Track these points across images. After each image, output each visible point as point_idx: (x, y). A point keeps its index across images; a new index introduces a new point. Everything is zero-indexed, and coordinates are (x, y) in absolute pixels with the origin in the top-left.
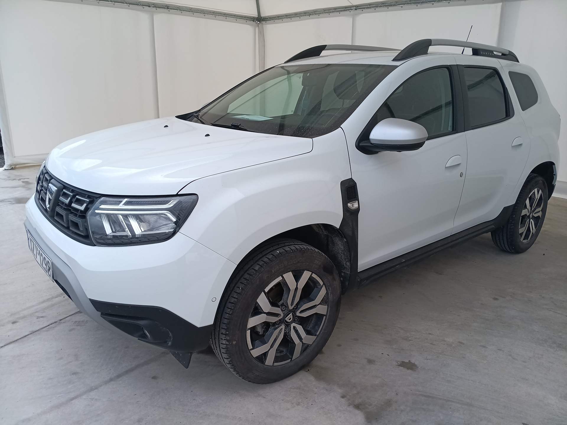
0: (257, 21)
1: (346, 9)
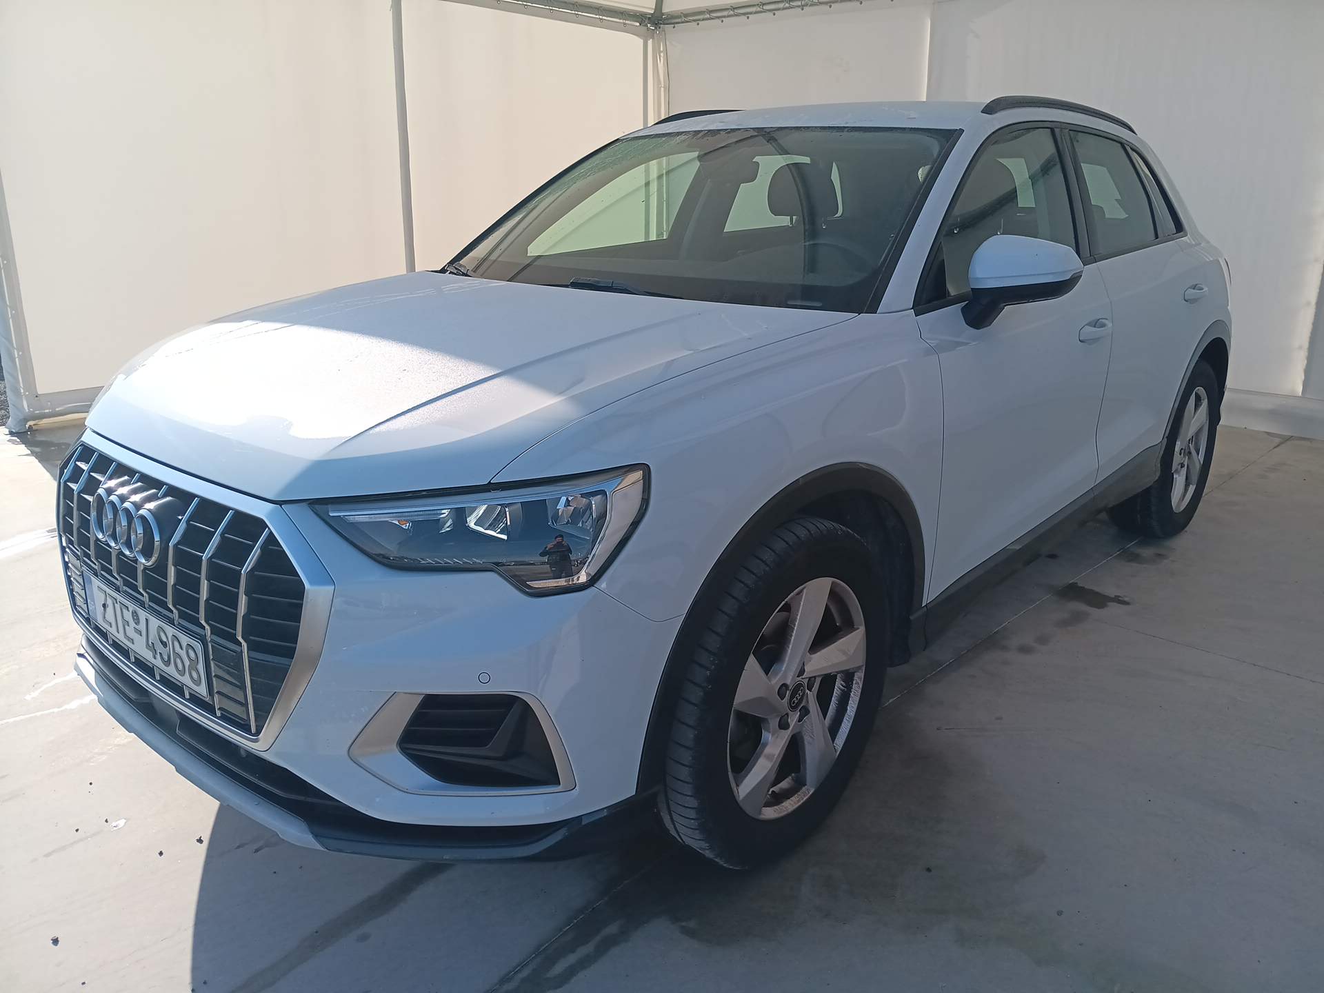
0: (649, 25)
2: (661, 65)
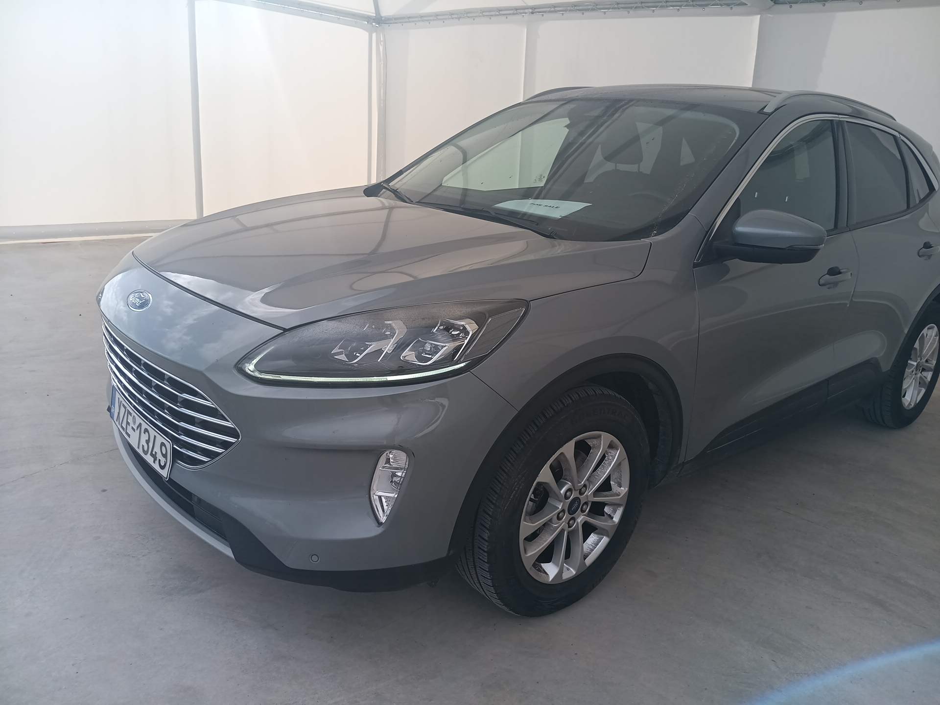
0: (374, 24)
1: (517, 11)
2: (381, 49)
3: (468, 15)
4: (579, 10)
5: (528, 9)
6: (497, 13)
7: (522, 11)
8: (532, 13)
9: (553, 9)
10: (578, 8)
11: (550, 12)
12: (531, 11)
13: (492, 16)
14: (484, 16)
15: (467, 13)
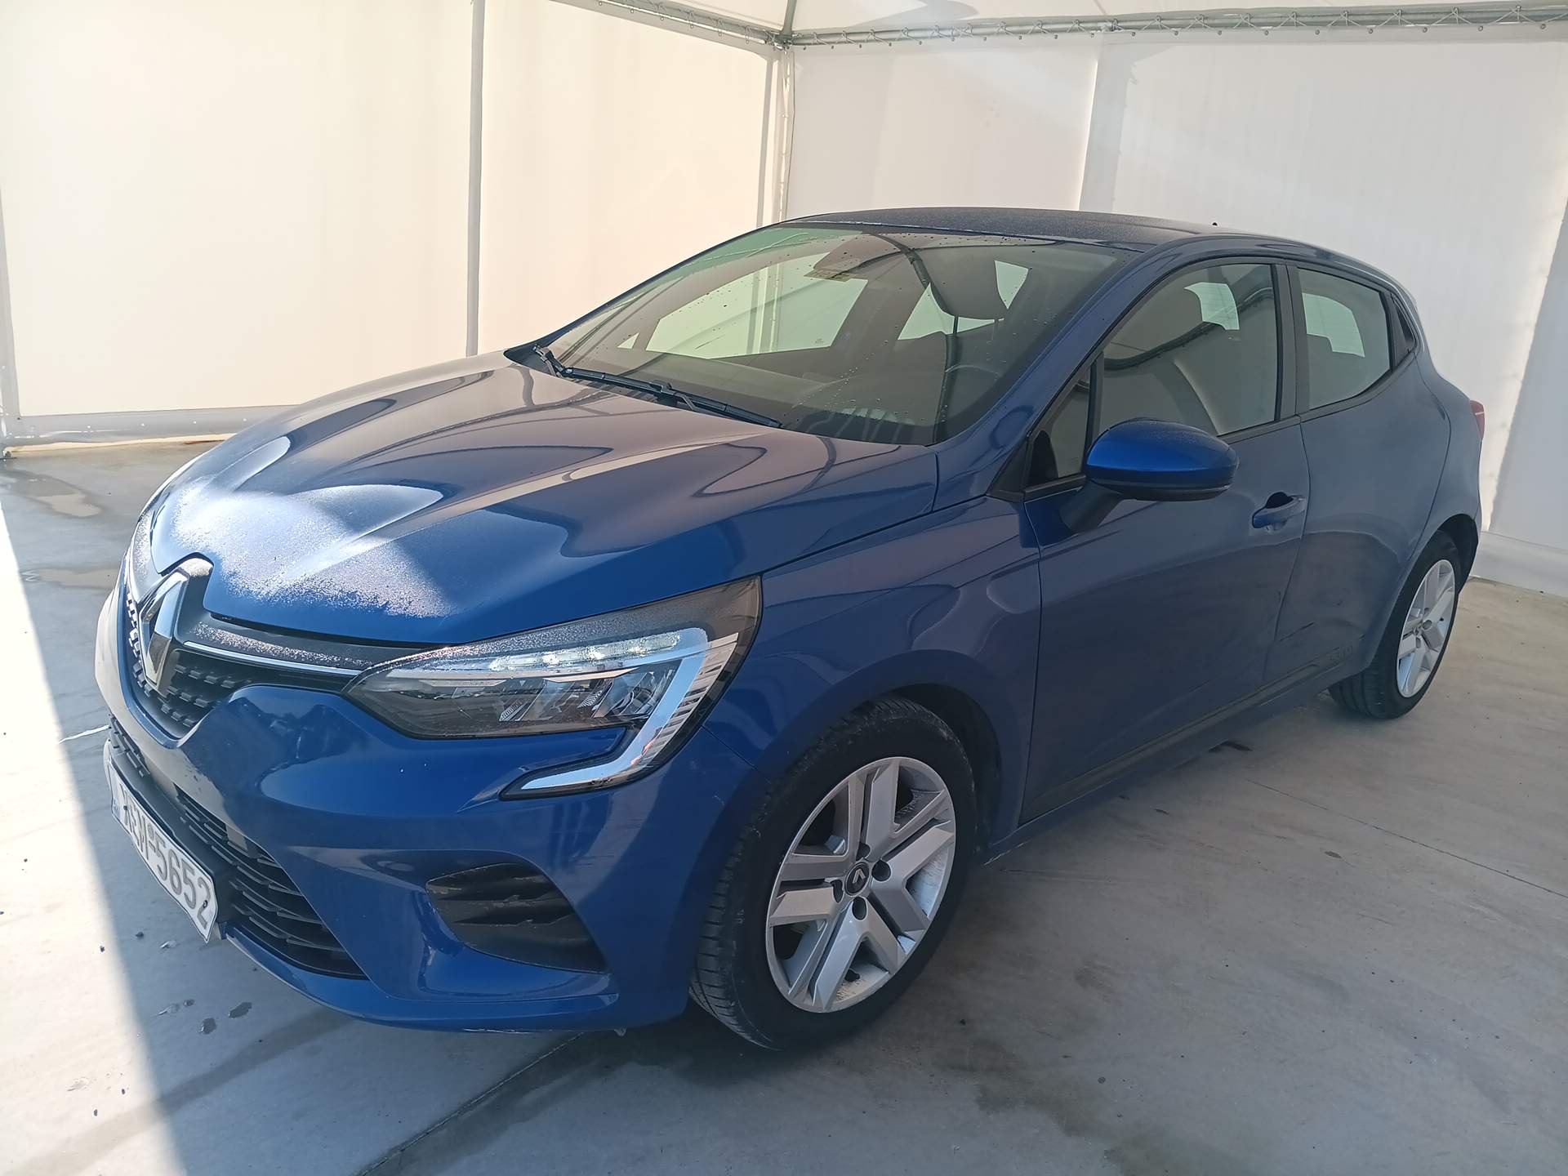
0: (776, 44)
1: (1081, 25)
2: (786, 91)
3: (975, 31)
4: (1213, 26)
5: (1105, 21)
6: (1037, 28)
7: (1090, 25)
8: (1112, 29)
9: (1157, 23)
10: (1211, 22)
11: (1150, 28)
12: (1110, 25)
13: (1025, 33)
14: (1007, 33)
15: (973, 27)
